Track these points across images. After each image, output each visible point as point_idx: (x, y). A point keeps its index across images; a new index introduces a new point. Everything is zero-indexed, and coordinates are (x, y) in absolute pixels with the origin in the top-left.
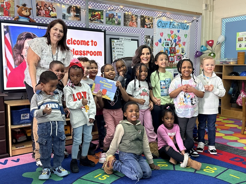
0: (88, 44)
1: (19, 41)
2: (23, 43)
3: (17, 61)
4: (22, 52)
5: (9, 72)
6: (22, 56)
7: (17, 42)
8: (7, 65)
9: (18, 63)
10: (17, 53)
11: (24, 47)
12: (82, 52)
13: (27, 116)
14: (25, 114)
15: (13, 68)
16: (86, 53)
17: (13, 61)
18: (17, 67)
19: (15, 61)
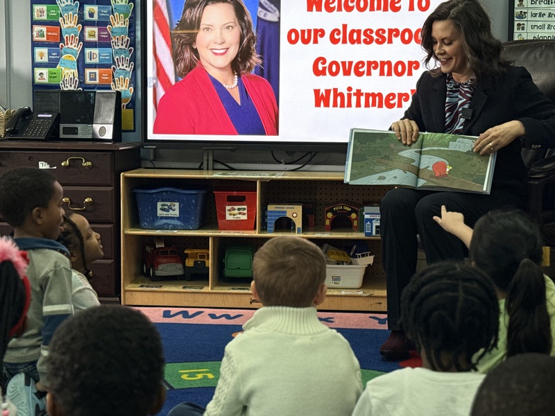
0: (397, 5)
1: (188, 12)
2: (197, 16)
3: (182, 65)
4: (195, 41)
5: (161, 92)
6: (195, 52)
7: (184, 13)
8: (155, 76)
9: (183, 71)
10: (183, 44)
11: (202, 27)
12: (374, 35)
13: (173, 208)
14: (169, 204)
15: (171, 84)
16: (386, 35)
17: (173, 64)
18: (180, 79)
19: (176, 63)
